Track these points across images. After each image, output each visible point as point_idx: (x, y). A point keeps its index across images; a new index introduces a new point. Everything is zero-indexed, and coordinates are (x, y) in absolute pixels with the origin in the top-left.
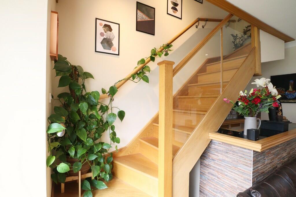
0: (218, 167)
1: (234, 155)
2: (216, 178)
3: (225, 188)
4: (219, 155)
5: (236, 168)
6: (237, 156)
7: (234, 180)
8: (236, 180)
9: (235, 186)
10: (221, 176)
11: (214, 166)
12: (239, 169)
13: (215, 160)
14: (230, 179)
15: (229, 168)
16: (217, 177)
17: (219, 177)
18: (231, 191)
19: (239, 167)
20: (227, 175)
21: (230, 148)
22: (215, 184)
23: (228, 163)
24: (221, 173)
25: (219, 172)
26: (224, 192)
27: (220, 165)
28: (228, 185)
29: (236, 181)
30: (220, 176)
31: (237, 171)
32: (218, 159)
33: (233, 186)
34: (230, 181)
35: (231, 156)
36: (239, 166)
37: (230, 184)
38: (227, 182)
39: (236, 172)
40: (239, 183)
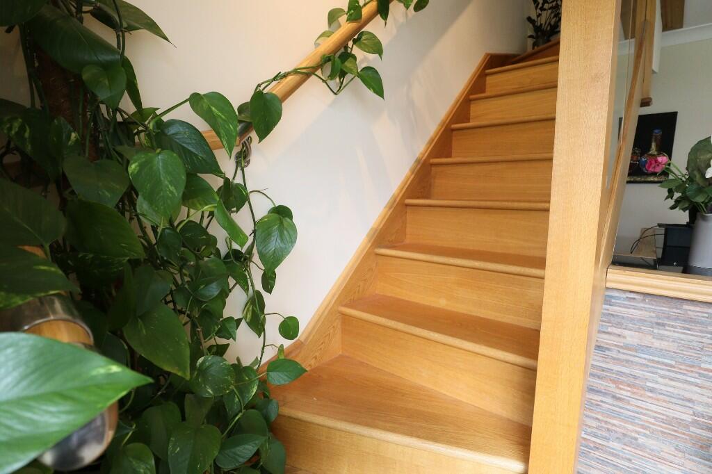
0: (616, 368)
1: (689, 329)
2: (610, 400)
3: (642, 425)
4: (627, 333)
5: (693, 366)
6: (702, 332)
7: (680, 402)
8: (690, 400)
9: (684, 417)
10: (629, 394)
11: (601, 364)
12: (706, 370)
13: (608, 349)
14: (668, 399)
15: (663, 369)
16: (614, 397)
17: (618, 395)
18: (662, 432)
19: (703, 365)
20: (652, 390)
21: (675, 310)
22: (599, 417)
23: (664, 356)
24: (629, 385)
25: (622, 383)
26: (634, 435)
27: (627, 361)
28: (655, 418)
29: (690, 405)
30: (624, 393)
31: (697, 375)
32: (622, 345)
33: (674, 418)
34: (664, 404)
35: (676, 335)
36: (706, 362)
37: (663, 415)
38: (653, 408)
39: (693, 380)
40: (700, 409)
